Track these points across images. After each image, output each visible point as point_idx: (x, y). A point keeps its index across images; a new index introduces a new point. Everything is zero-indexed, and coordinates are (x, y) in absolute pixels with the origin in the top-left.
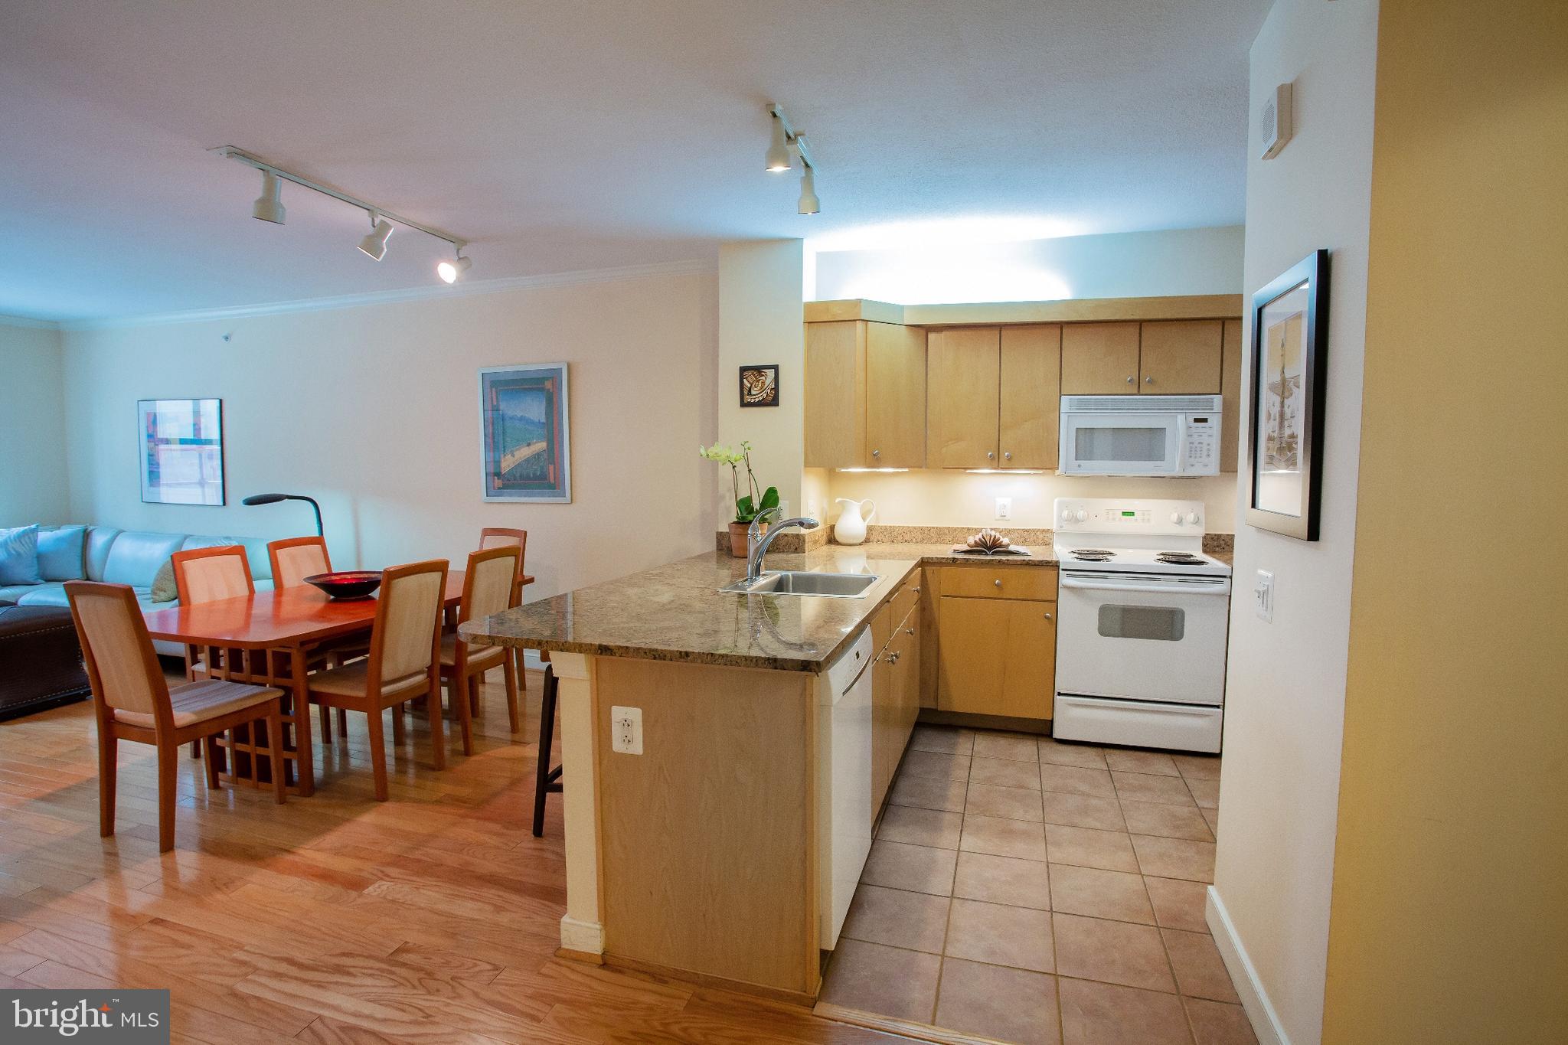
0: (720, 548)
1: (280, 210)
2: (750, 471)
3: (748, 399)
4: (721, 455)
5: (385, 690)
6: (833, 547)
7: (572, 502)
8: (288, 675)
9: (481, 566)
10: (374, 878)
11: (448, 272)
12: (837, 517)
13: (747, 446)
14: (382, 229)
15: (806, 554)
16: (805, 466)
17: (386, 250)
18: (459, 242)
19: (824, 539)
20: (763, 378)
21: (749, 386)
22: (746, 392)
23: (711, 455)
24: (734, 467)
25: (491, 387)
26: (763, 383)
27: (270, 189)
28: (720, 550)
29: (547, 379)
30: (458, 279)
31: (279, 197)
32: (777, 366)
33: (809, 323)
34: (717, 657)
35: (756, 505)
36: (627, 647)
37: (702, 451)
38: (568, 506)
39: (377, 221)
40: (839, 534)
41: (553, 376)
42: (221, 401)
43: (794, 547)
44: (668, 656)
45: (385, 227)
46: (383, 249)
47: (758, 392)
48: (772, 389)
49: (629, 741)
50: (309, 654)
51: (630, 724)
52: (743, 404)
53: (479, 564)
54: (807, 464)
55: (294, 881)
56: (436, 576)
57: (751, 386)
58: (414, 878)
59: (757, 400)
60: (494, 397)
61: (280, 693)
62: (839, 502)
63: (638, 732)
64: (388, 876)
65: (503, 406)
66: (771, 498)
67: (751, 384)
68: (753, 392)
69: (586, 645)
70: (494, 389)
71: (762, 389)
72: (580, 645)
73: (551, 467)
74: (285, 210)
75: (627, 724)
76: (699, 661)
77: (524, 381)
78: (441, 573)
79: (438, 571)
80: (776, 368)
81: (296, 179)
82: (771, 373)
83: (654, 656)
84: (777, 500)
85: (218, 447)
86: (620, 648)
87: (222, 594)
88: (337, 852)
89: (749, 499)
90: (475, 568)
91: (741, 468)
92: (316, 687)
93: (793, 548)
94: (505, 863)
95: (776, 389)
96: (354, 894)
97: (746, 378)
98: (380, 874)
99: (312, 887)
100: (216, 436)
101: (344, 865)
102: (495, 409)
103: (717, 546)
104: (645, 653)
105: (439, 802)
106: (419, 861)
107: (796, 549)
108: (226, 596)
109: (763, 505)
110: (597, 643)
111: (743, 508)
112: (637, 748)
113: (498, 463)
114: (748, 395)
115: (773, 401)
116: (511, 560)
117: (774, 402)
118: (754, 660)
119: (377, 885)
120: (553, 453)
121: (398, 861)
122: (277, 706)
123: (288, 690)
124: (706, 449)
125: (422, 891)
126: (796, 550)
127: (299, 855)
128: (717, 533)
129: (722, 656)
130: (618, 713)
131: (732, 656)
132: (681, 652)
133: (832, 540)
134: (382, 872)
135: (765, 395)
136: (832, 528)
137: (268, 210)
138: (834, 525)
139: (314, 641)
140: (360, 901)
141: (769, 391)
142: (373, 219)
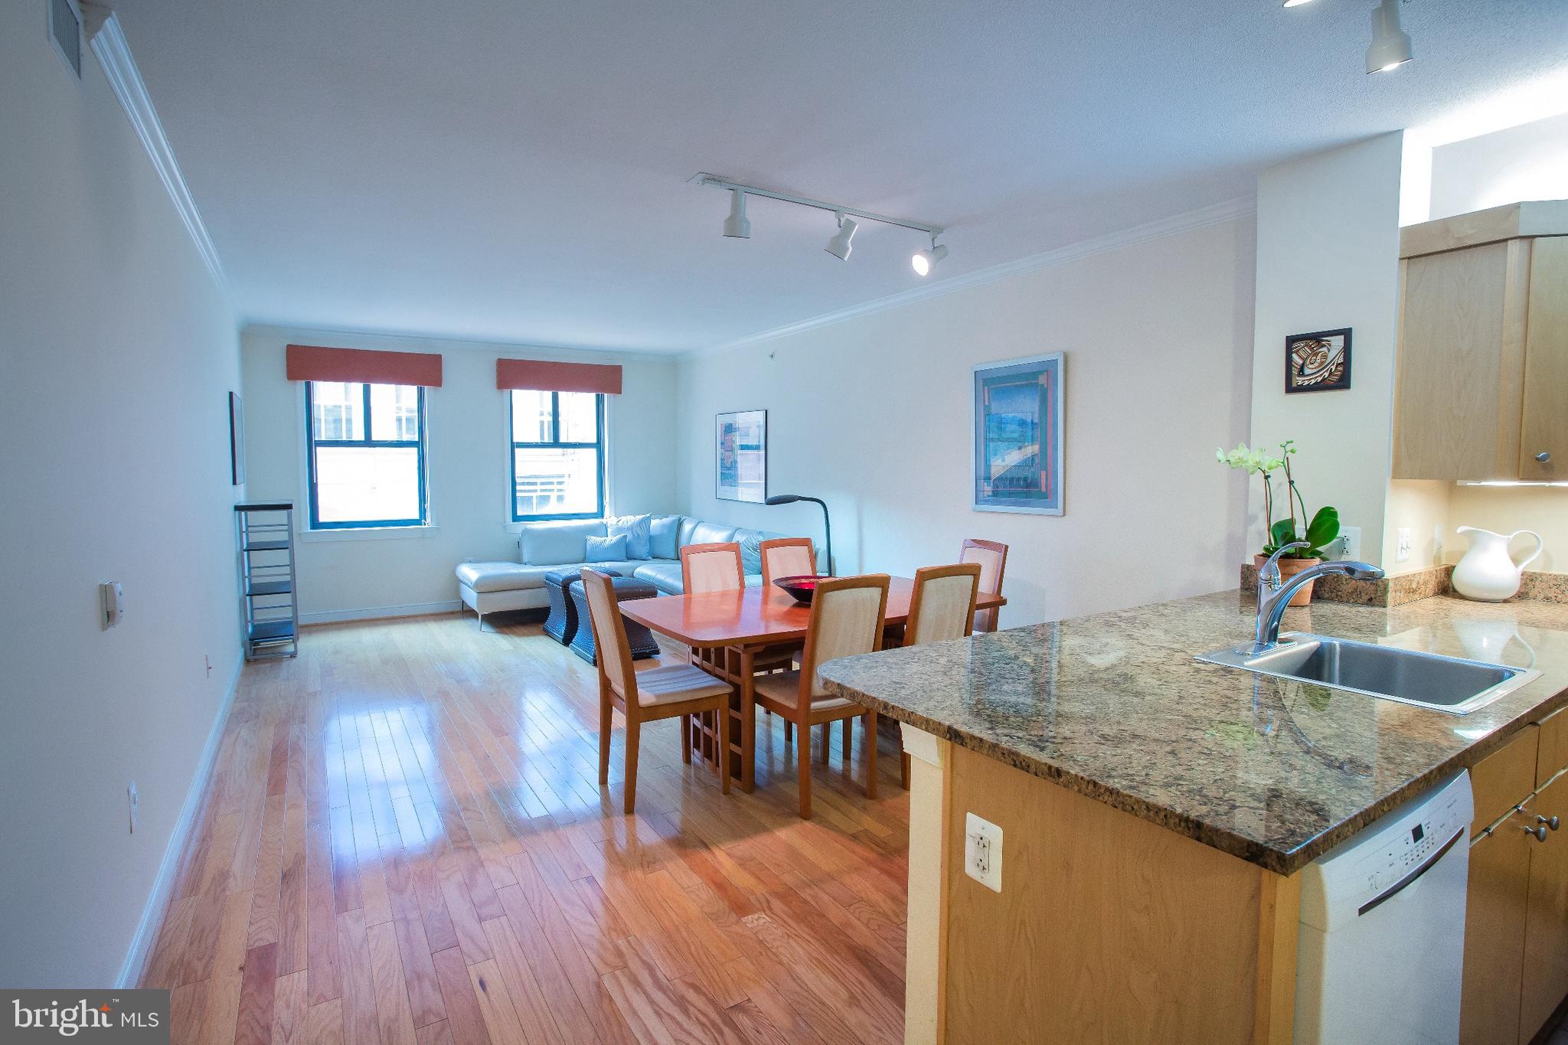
0: (1247, 586)
1: (745, 225)
2: (1291, 483)
3: (1299, 381)
4: (1247, 461)
5: (814, 705)
6: (1448, 602)
7: (1064, 515)
8: (738, 673)
9: (930, 585)
10: (758, 906)
11: (921, 264)
12: (1462, 554)
13: (1288, 448)
14: (846, 228)
15: (1389, 610)
16: (1394, 477)
17: (851, 249)
18: (934, 230)
19: (1432, 585)
20: (1325, 349)
21: (1301, 362)
22: (1295, 372)
23: (1232, 460)
24: (1267, 477)
25: (984, 386)
26: (1325, 356)
27: (736, 207)
28: (1247, 589)
29: (1041, 372)
30: (931, 270)
31: (744, 212)
32: (1350, 330)
33: (1409, 258)
34: (1102, 790)
35: (1300, 532)
36: (981, 740)
37: (1220, 455)
38: (1059, 519)
39: (843, 220)
40: (1459, 580)
41: (1047, 369)
42: (766, 411)
43: (1368, 597)
44: (1033, 767)
45: (850, 225)
46: (848, 248)
47: (1315, 371)
48: (1338, 365)
49: (984, 868)
50: (757, 656)
51: (986, 845)
52: (1290, 389)
53: (927, 582)
54: (1397, 473)
55: (695, 881)
56: (875, 593)
57: (1303, 364)
58: (791, 922)
59: (1313, 381)
60: (986, 397)
61: (729, 690)
62: (1464, 533)
63: (996, 861)
64: (771, 909)
65: (995, 408)
66: (1325, 524)
67: (1304, 360)
68: (1307, 371)
69: (934, 722)
70: (986, 388)
71: (1322, 366)
72: (927, 721)
73: (1043, 473)
74: (749, 223)
75: (982, 843)
76: (1076, 788)
77: (1018, 377)
78: (880, 589)
79: (877, 586)
80: (1347, 333)
81: (760, 192)
82: (1338, 342)
83: (1014, 761)
84: (1335, 527)
85: (763, 452)
86: (973, 737)
87: (717, 587)
88: (743, 863)
89: (1291, 522)
90: (923, 586)
91: (1278, 477)
92: (760, 690)
93: (1365, 598)
94: (885, 939)
95: (1346, 363)
96: (734, 917)
97: (1296, 352)
98: (765, 905)
99: (707, 893)
100: (762, 443)
101: (742, 880)
102: (987, 408)
103: (1242, 584)
104: (1003, 754)
105: (854, 837)
106: (805, 902)
107: (1370, 600)
108: (720, 589)
109: (1311, 533)
110: (947, 723)
111: (1279, 535)
112: (994, 881)
113: (988, 467)
114: (1299, 375)
115: (1342, 381)
116: (970, 579)
117: (1341, 383)
118: (1162, 815)
119: (756, 916)
120: (1044, 459)
121: (787, 895)
122: (726, 702)
123: (737, 687)
124: (1226, 454)
125: (791, 941)
126: (1370, 602)
127: (713, 854)
128: (1243, 566)
129: (1111, 791)
130: (975, 824)
131: (1124, 796)
132: (1050, 767)
133: (1446, 589)
134: (768, 902)
135: (1327, 374)
136: (1449, 571)
137: (735, 227)
138: (1454, 567)
139: (761, 644)
140: (737, 928)
141: (1334, 368)
142: (839, 220)
